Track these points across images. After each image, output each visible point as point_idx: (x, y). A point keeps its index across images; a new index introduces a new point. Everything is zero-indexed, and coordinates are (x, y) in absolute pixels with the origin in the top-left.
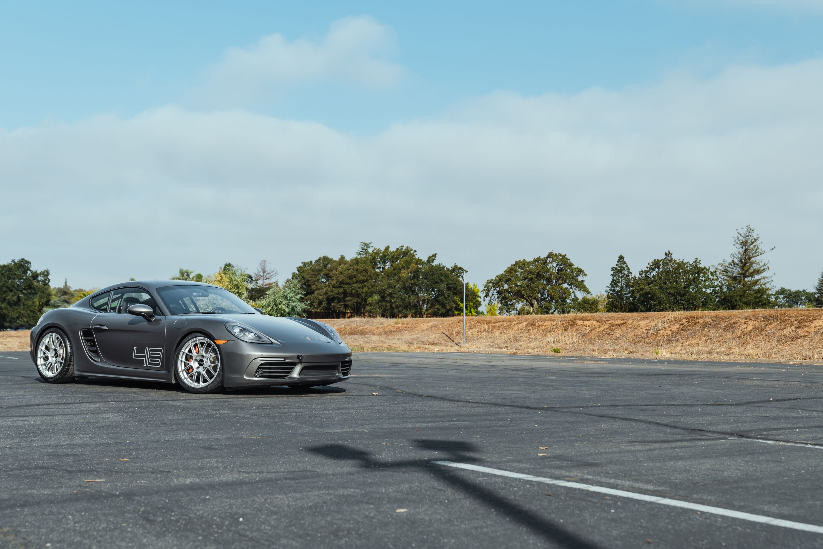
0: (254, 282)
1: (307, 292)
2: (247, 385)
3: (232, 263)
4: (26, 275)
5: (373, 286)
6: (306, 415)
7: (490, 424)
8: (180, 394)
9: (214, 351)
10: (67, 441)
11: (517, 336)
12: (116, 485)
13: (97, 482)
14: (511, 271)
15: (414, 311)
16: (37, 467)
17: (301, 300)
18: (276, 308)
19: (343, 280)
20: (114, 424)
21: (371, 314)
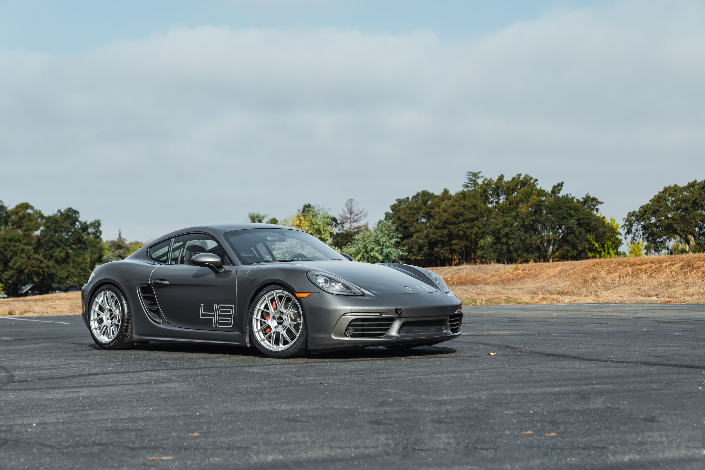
0: (340, 226)
1: (404, 235)
2: (335, 346)
3: (312, 204)
4: (74, 227)
5: (484, 226)
6: (409, 380)
7: (640, 387)
8: (257, 359)
9: (295, 306)
10: (128, 415)
11: (670, 280)
12: (186, 463)
13: (163, 461)
14: (660, 200)
15: (537, 254)
16: (94, 444)
17: (397, 245)
18: (367, 256)
19: (448, 219)
20: (181, 394)
21: (484, 260)
